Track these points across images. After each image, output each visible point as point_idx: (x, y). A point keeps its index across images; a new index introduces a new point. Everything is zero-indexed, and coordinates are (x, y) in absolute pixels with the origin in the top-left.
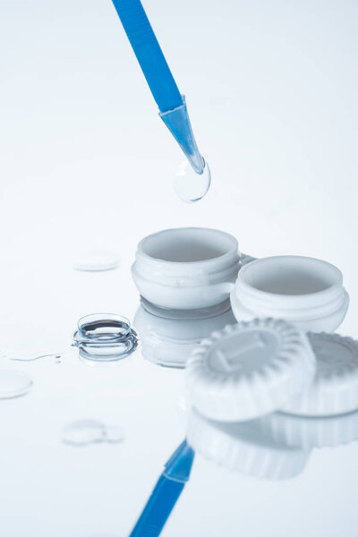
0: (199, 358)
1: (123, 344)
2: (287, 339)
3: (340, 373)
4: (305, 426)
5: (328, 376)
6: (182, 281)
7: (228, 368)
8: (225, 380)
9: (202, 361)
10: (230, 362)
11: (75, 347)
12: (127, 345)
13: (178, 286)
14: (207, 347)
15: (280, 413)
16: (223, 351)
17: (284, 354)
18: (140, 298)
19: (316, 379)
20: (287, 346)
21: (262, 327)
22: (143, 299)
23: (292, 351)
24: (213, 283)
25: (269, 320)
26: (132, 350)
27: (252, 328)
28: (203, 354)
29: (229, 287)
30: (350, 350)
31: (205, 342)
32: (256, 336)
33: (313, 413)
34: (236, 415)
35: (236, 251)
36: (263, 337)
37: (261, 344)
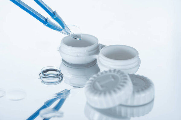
0: (90, 85)
1: (58, 78)
2: (123, 78)
3: (142, 90)
4: (129, 110)
5: (138, 91)
6: (79, 54)
7: (101, 89)
8: (100, 94)
9: (90, 86)
10: (102, 86)
11: (40, 79)
12: (59, 79)
13: (77, 56)
14: (92, 80)
15: (121, 105)
16: (99, 82)
17: (122, 84)
18: (61, 60)
19: (134, 92)
20: (123, 81)
21: (112, 73)
22: (63, 60)
23: (125, 82)
24: (90, 55)
25: (115, 70)
26: (61, 80)
27: (109, 73)
28: (91, 83)
29: (96, 56)
30: (144, 81)
31: (91, 79)
32: (111, 77)
33: (132, 105)
34: (105, 106)
35: (98, 43)
36: (113, 77)
37: (113, 80)
